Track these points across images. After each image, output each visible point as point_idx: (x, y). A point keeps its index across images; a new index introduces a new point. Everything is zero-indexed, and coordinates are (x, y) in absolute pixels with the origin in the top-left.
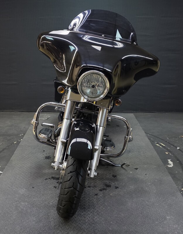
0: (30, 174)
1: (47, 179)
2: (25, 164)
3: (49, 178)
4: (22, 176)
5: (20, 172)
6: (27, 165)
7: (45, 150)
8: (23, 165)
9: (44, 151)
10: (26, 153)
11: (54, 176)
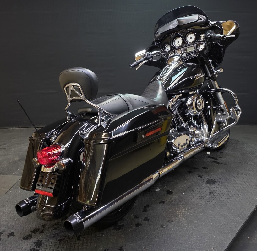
0: (240, 173)
1: (225, 164)
2: (242, 184)
3: (222, 164)
4: (249, 174)
5: (250, 178)
6: (240, 182)
7: (208, 193)
8: (245, 184)
9: (210, 193)
10: (236, 199)
11: (217, 164)
